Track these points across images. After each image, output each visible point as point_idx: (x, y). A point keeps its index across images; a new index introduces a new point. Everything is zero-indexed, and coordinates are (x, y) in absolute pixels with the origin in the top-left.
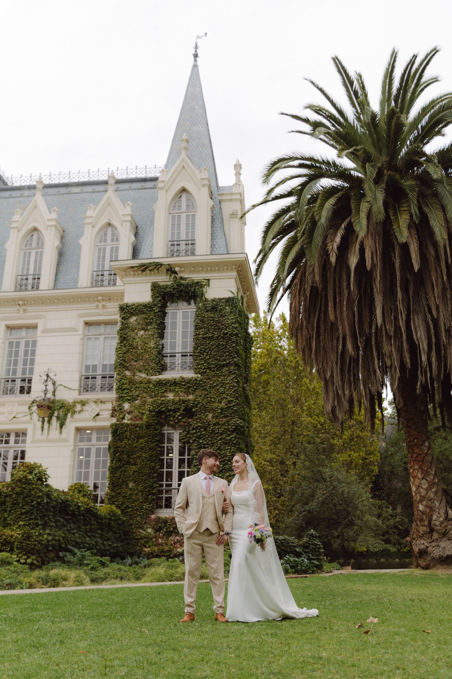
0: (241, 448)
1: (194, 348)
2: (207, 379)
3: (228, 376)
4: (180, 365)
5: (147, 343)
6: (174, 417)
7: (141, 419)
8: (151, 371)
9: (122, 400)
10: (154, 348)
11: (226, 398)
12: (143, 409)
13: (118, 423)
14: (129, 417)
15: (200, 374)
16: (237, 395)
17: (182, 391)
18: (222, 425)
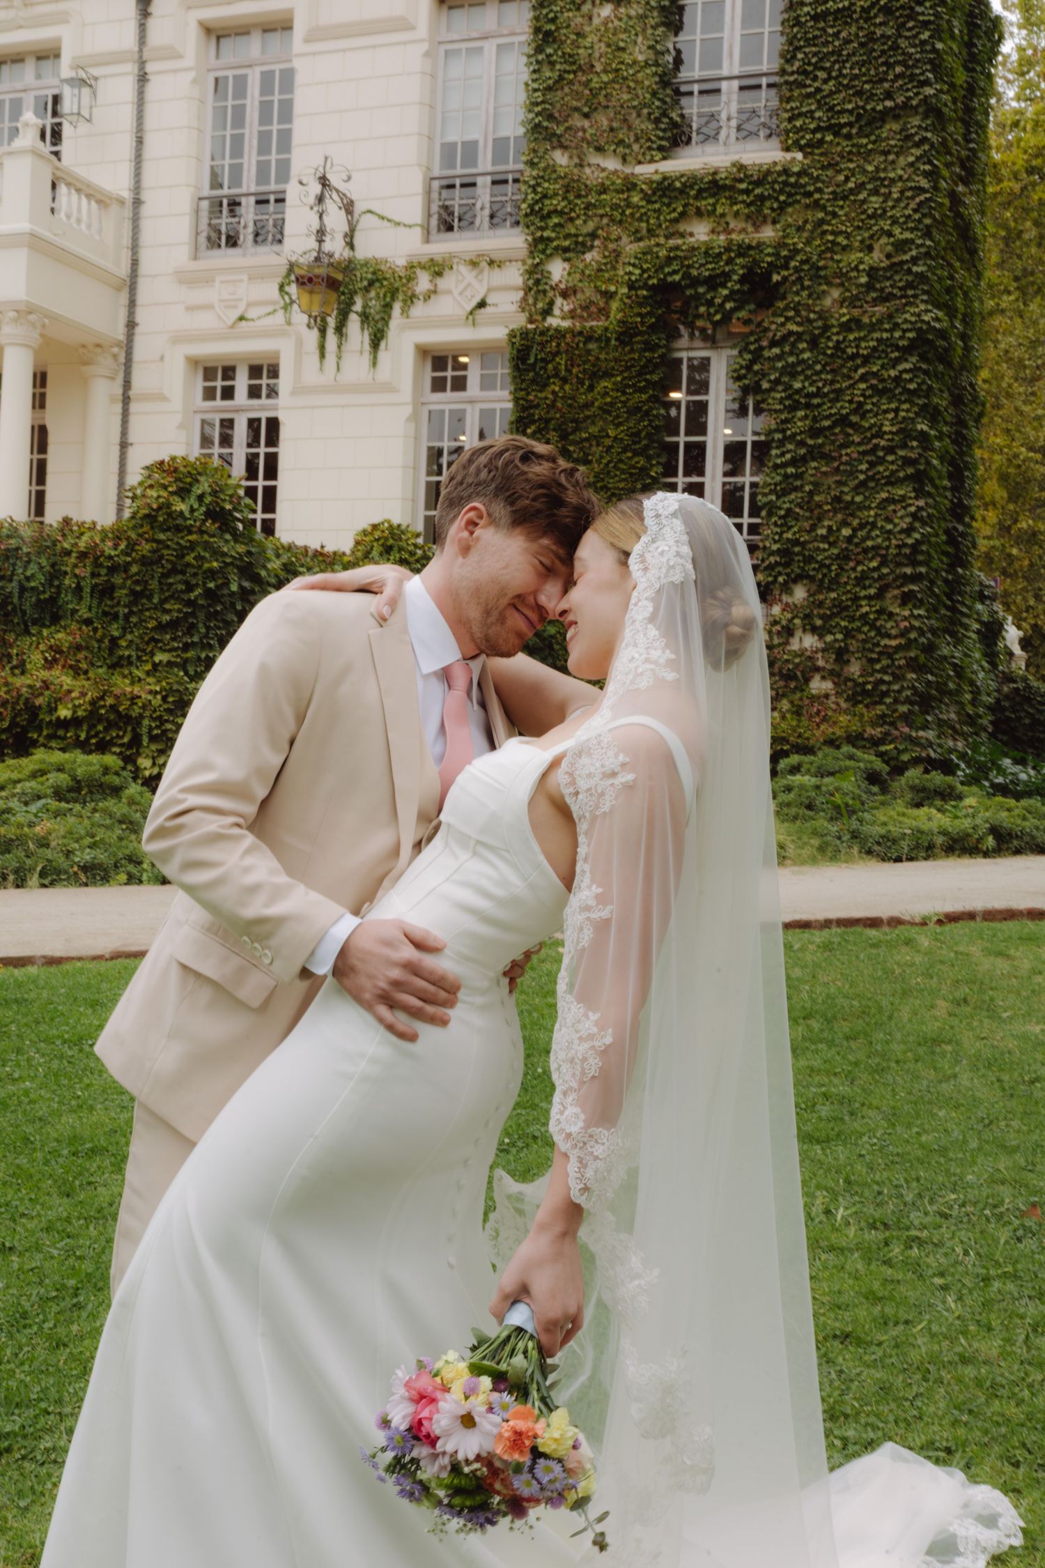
0: (936, 408)
1: (782, 56)
2: (823, 168)
3: (897, 154)
4: (734, 123)
5: (623, 49)
6: (710, 303)
7: (604, 312)
8: (636, 147)
9: (543, 252)
10: (647, 64)
11: (890, 234)
12: (610, 280)
13: (530, 326)
14: (566, 308)
15: (801, 149)
16: (928, 221)
17: (737, 214)
18: (873, 327)
